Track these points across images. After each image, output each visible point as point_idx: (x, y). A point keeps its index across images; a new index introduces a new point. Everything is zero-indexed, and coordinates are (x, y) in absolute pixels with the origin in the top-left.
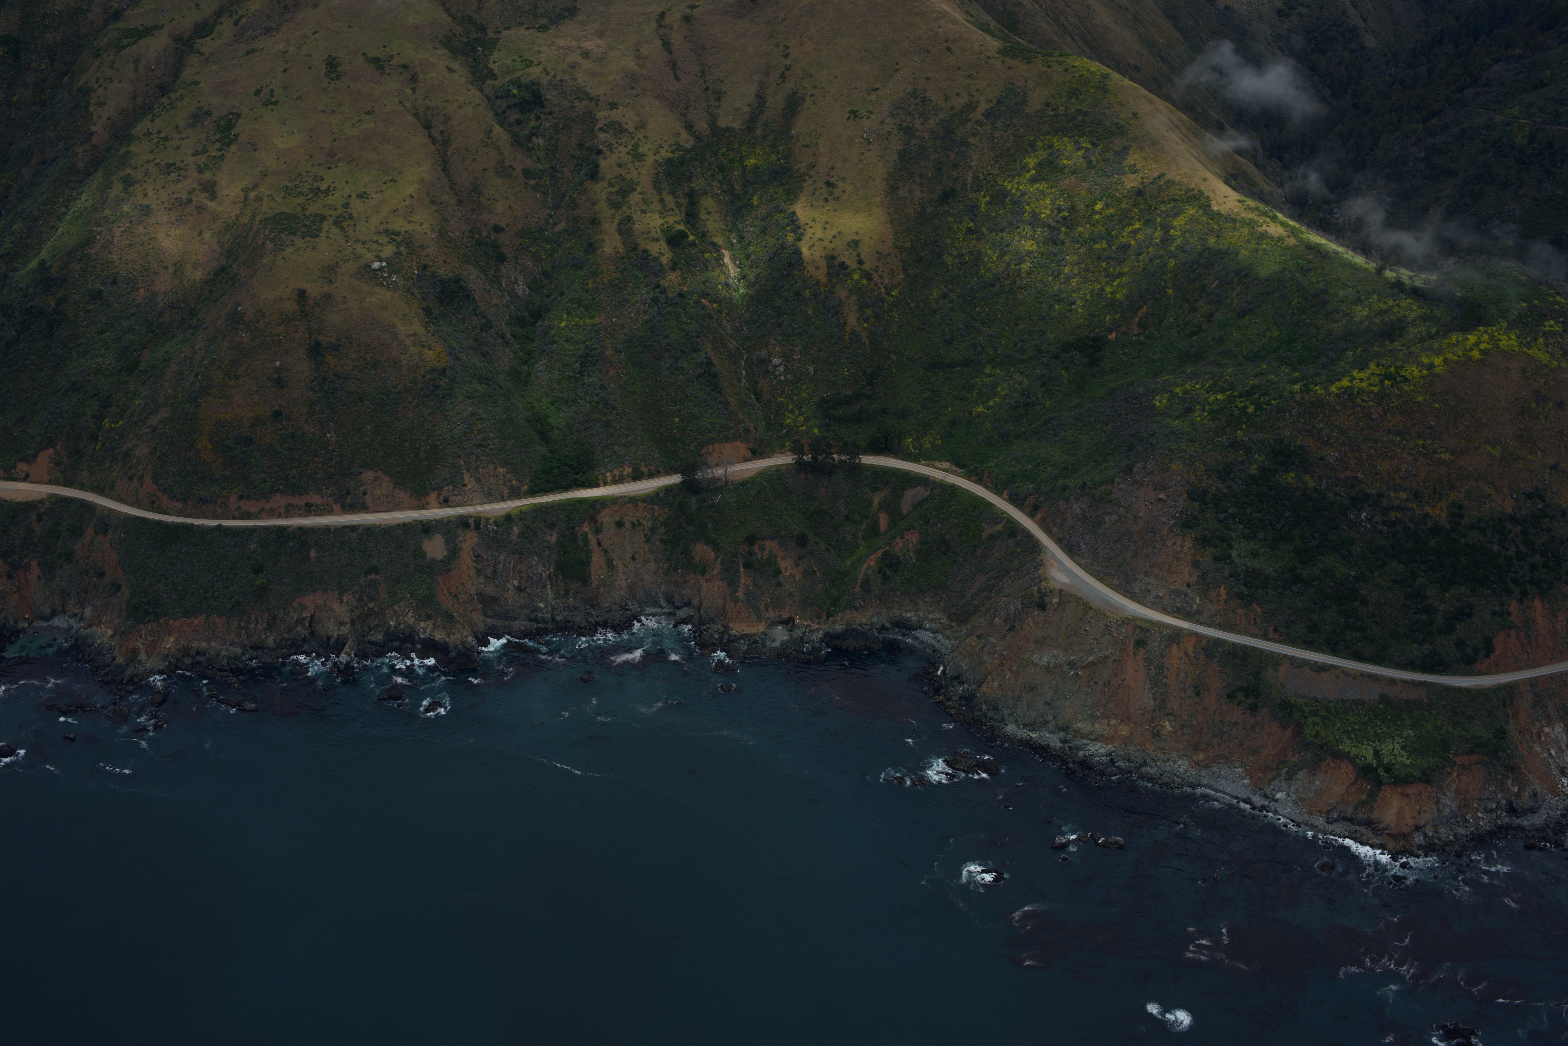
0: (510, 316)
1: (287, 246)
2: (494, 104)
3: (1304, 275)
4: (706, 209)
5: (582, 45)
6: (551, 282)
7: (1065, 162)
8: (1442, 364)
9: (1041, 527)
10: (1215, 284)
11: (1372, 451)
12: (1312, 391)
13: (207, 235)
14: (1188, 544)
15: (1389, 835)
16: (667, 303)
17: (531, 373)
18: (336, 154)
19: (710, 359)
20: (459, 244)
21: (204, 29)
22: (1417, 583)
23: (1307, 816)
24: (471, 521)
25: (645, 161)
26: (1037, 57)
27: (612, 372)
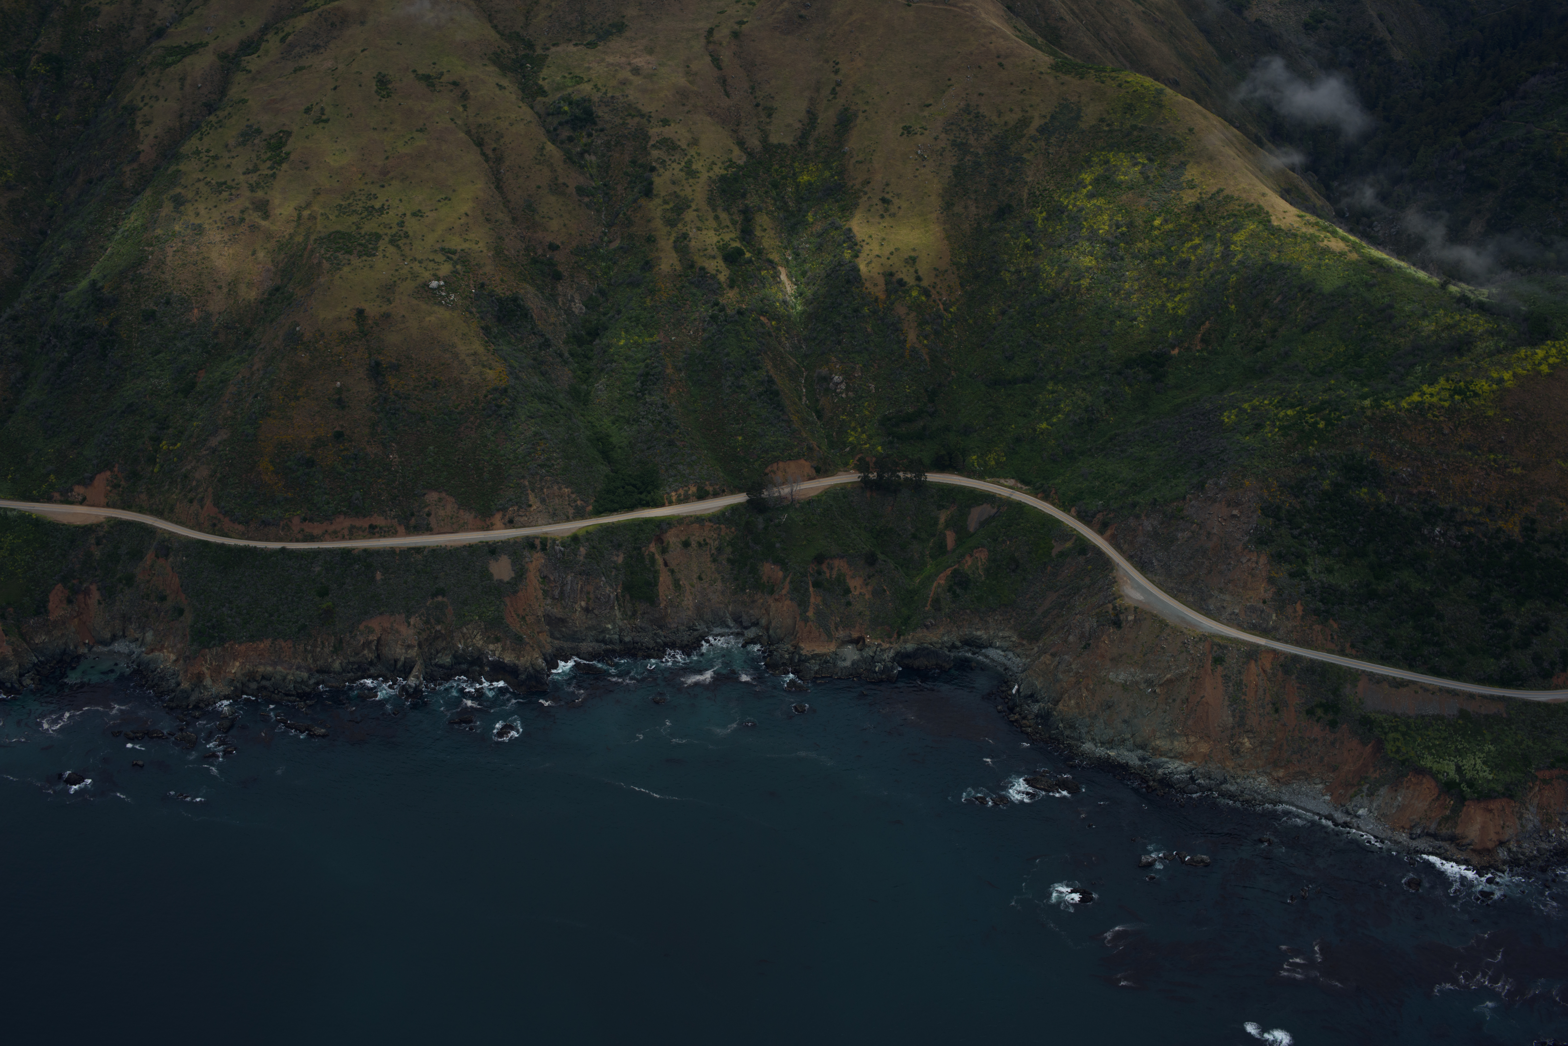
0: (567, 334)
1: (344, 265)
2: (545, 121)
3: (1369, 290)
4: (761, 226)
5: (632, 62)
6: (607, 300)
7: (1122, 177)
8: (1512, 379)
9: (1111, 544)
10: (1278, 299)
11: (1445, 466)
12: (1383, 406)
13: (261, 255)
14: (1263, 560)
15: (1473, 850)
16: (726, 321)
17: (591, 392)
18: (389, 172)
19: (771, 377)
20: (515, 262)
21: (249, 46)
22: (1492, 597)
23: (1389, 832)
24: (537, 542)
25: (699, 177)
26: (1089, 73)
27: (673, 391)
